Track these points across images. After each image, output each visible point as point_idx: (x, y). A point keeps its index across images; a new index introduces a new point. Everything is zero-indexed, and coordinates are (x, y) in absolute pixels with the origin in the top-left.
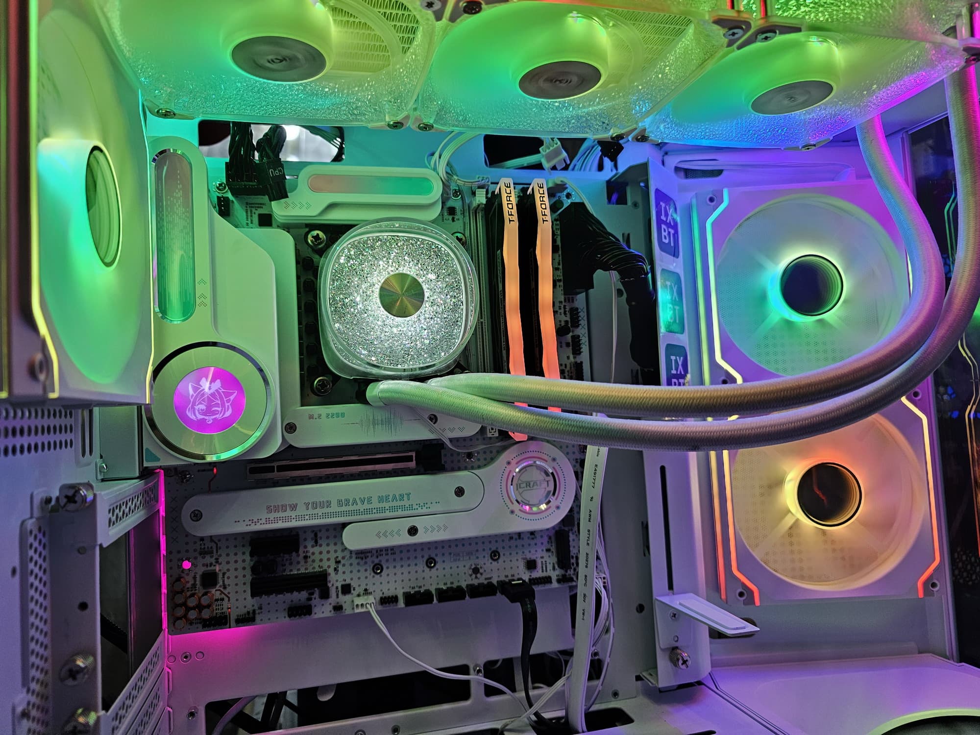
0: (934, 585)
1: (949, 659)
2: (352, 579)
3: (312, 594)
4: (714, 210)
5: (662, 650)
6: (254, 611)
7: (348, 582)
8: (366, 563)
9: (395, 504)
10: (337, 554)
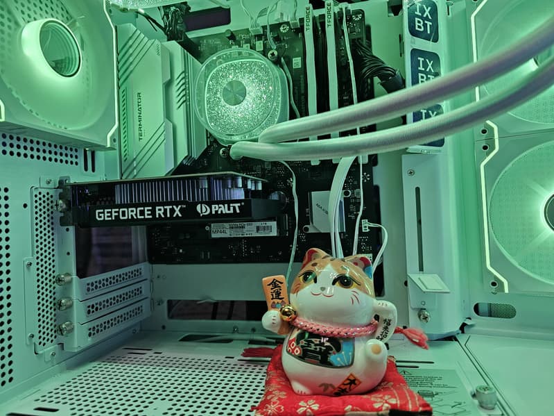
4: (477, 7)
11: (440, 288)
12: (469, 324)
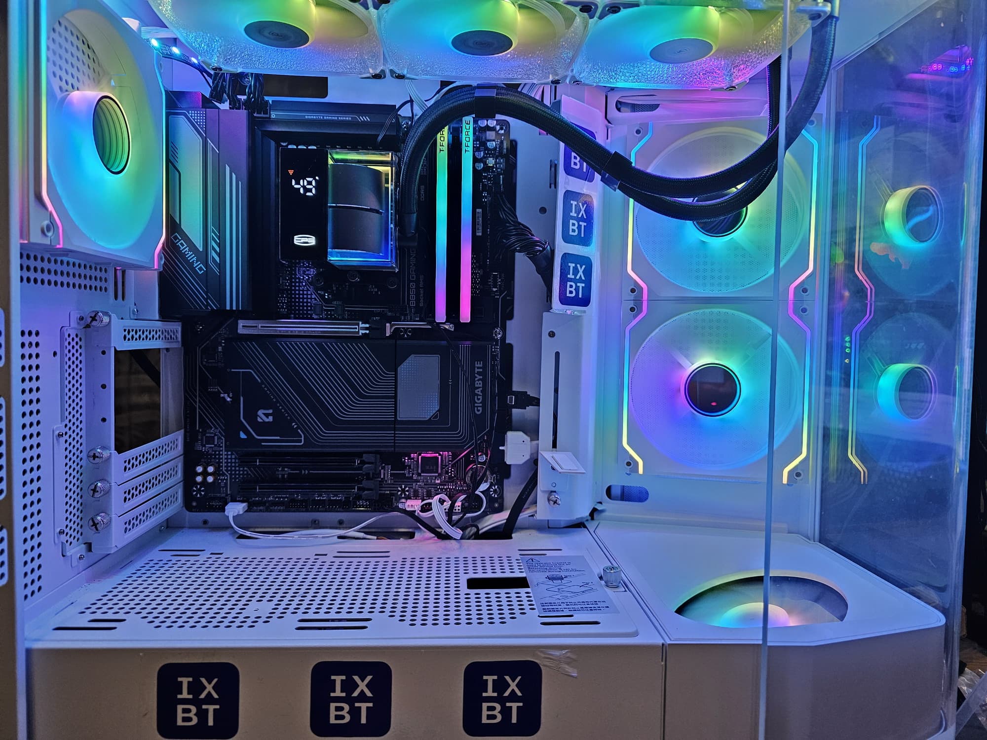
0: (798, 475)
1: (810, 540)
4: (639, 141)
5: (544, 492)
11: (576, 468)
12: (599, 509)
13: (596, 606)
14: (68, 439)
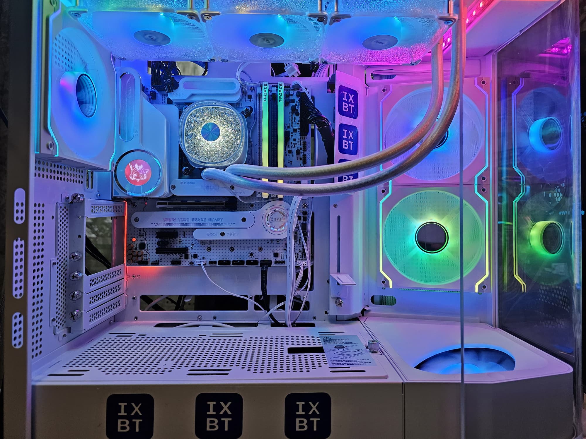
0: (484, 287)
1: (493, 326)
2: (198, 252)
3: (181, 256)
4: (385, 96)
5: (333, 298)
6: (158, 261)
7: (196, 253)
8: (204, 246)
9: (215, 222)
10: (192, 242)
11: (350, 282)
12: (367, 309)
13: (363, 362)
14: (59, 266)
